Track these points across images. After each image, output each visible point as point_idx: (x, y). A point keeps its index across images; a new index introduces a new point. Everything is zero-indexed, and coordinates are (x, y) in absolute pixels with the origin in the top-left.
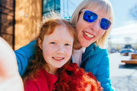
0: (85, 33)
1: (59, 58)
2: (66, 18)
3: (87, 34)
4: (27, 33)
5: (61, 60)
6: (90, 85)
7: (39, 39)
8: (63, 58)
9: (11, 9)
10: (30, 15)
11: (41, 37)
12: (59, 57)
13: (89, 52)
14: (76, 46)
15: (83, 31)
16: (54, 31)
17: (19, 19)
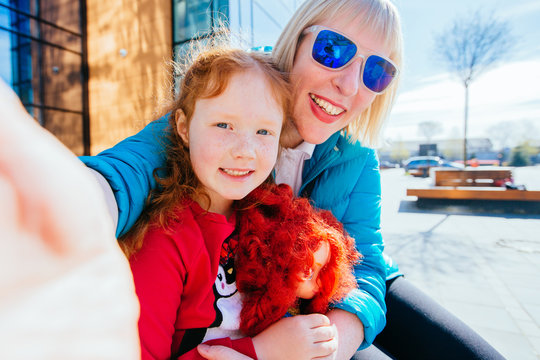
0: (318, 101)
1: (240, 170)
2: (257, 49)
3: (322, 103)
4: (129, 108)
5: (243, 176)
6: (328, 244)
7: (180, 111)
8: (251, 172)
9: (75, 29)
10: (135, 49)
11: (184, 105)
12: (240, 167)
13: (323, 157)
14: (286, 138)
15: (310, 94)
16: (227, 89)
17: (101, 64)
